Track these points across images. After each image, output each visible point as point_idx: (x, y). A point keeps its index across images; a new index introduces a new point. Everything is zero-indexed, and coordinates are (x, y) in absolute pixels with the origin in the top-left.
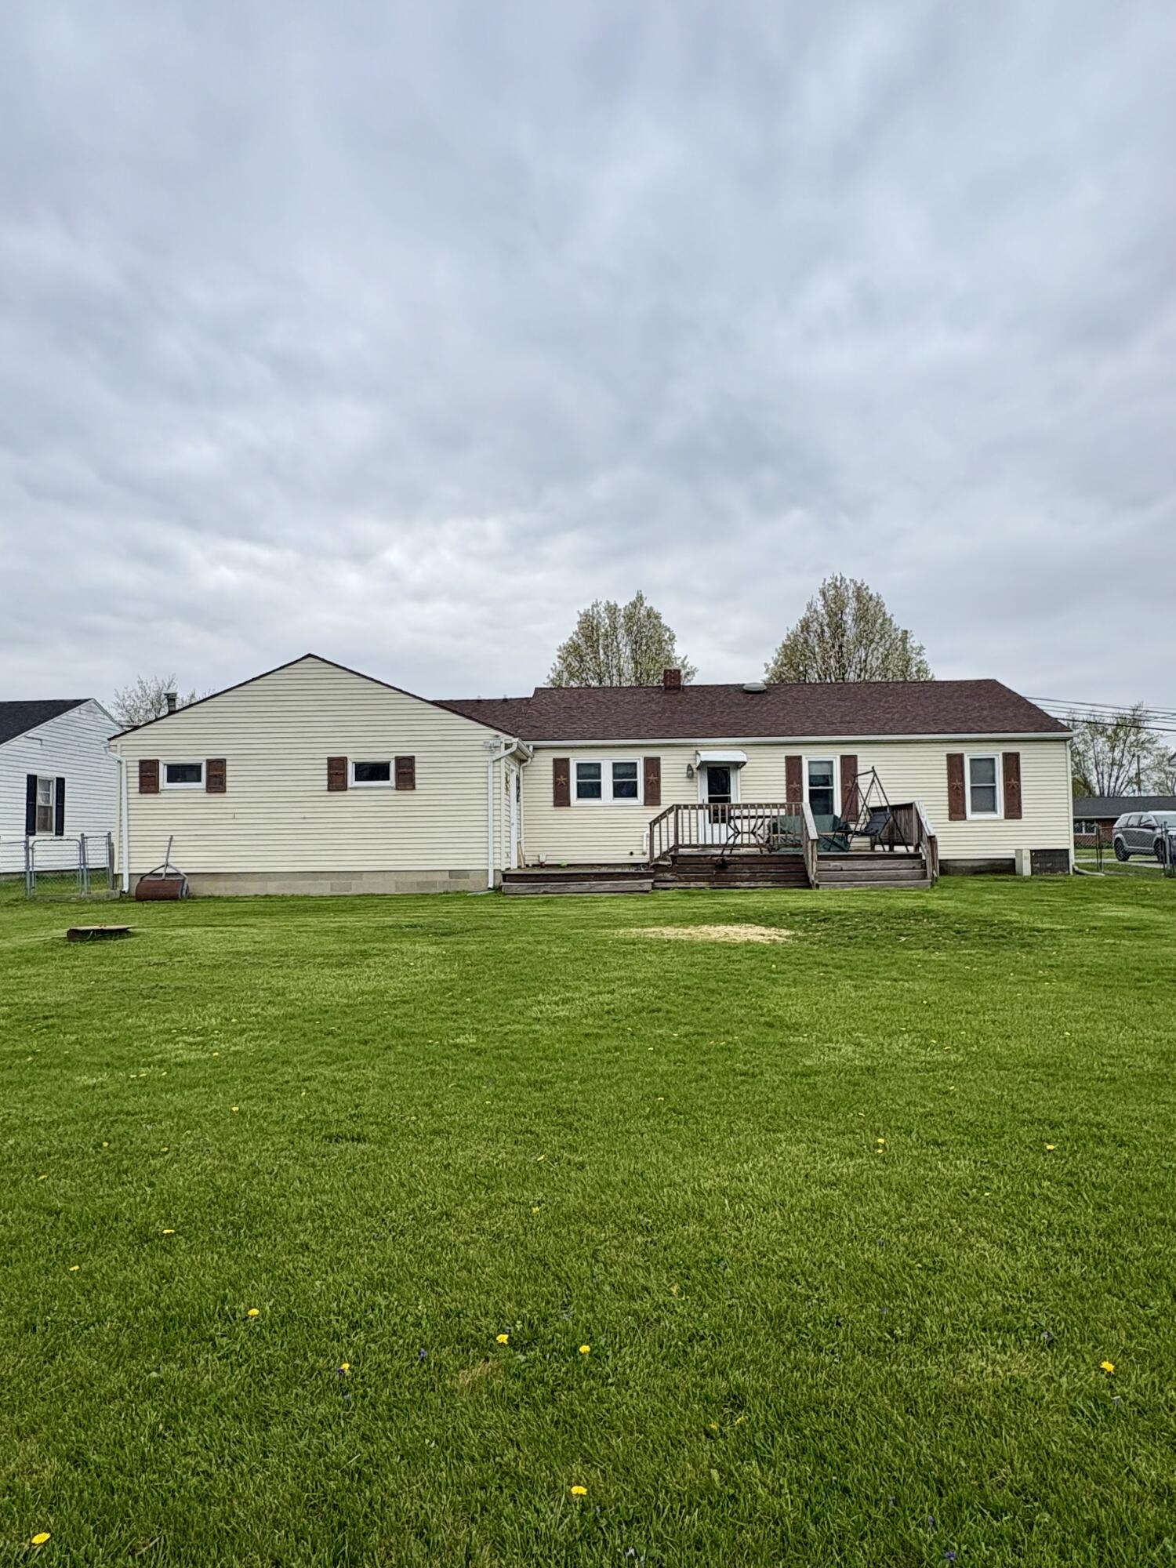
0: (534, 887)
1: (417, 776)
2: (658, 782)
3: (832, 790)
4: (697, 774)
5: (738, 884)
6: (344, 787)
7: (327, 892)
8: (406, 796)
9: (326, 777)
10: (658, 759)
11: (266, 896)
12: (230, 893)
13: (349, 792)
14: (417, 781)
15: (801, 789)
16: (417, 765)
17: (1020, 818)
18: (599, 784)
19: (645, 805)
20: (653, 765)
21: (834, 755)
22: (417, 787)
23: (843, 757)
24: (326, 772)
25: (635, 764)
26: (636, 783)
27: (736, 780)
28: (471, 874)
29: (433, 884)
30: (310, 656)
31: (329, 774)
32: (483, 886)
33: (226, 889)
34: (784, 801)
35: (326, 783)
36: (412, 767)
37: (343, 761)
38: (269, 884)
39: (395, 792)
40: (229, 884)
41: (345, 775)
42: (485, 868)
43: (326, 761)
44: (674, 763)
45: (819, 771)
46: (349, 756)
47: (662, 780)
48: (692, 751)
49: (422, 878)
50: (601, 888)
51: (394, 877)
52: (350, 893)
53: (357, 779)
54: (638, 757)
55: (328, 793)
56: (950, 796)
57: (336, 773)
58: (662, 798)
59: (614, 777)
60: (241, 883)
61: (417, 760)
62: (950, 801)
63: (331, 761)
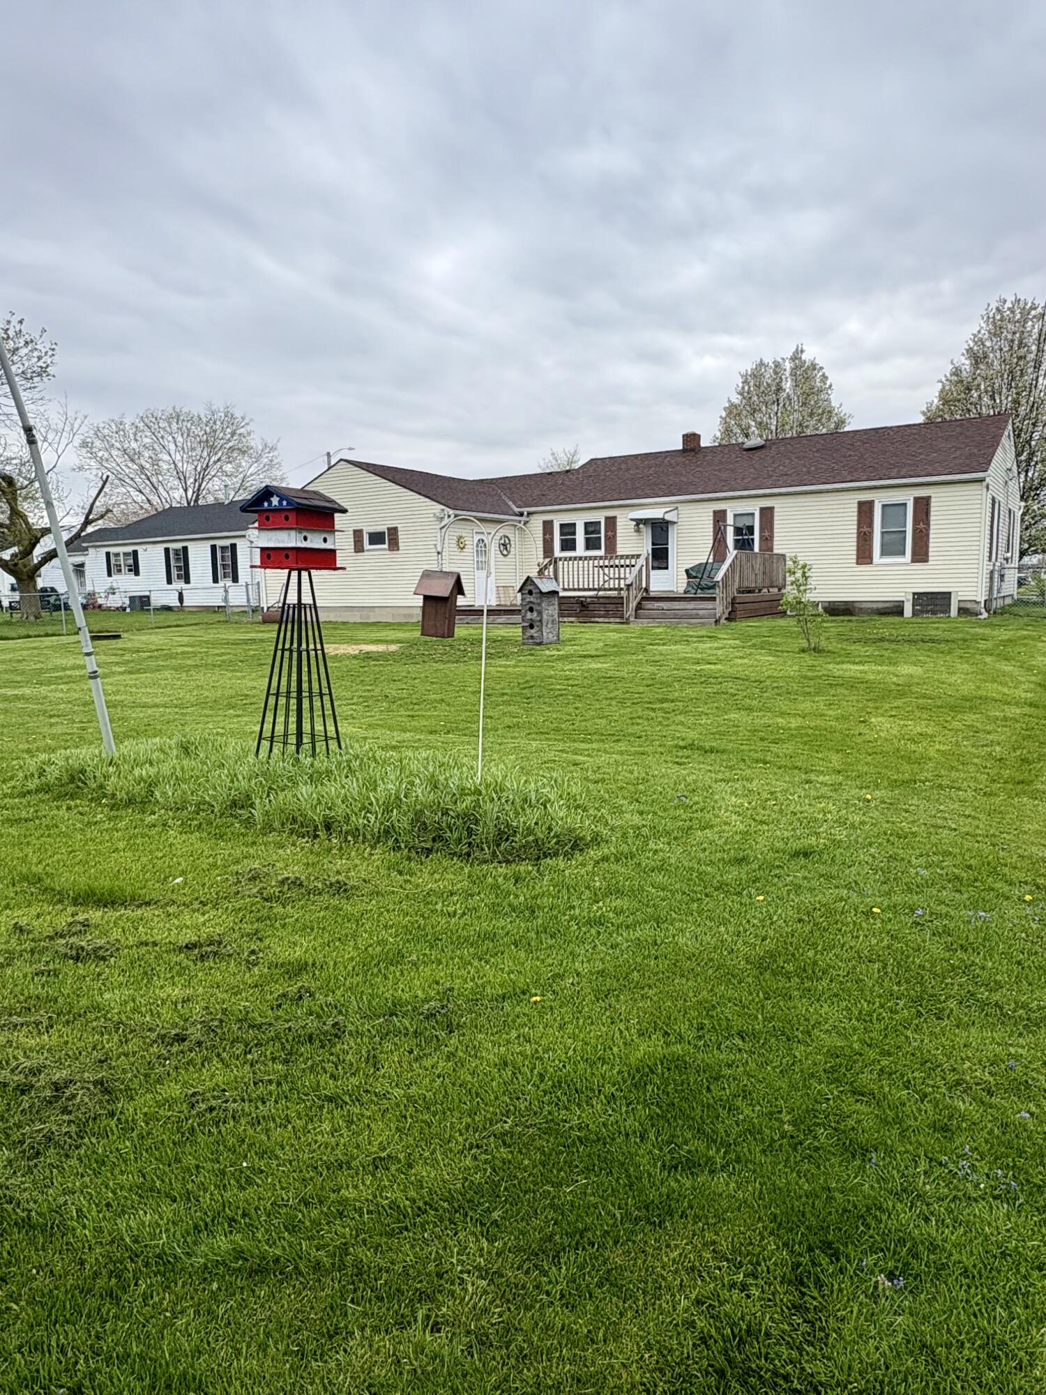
1: (399, 541)
2: (615, 535)
3: (752, 539)
4: (643, 529)
5: (597, 619)
6: (363, 550)
8: (394, 555)
10: (615, 518)
14: (399, 544)
15: (727, 538)
16: (399, 533)
17: (927, 561)
18: (575, 540)
19: (606, 554)
20: (611, 522)
22: (400, 548)
23: (762, 510)
25: (599, 522)
26: (600, 538)
27: (673, 536)
29: (412, 615)
31: (354, 541)
35: (353, 547)
36: (397, 535)
37: (361, 531)
39: (388, 552)
41: (363, 541)
44: (625, 520)
45: (742, 522)
46: (364, 528)
47: (618, 535)
48: (637, 509)
49: (406, 611)
53: (369, 544)
54: (600, 517)
55: (354, 554)
56: (858, 542)
57: (358, 540)
58: (618, 550)
59: (585, 534)
61: (398, 529)
62: (858, 546)
63: (355, 531)
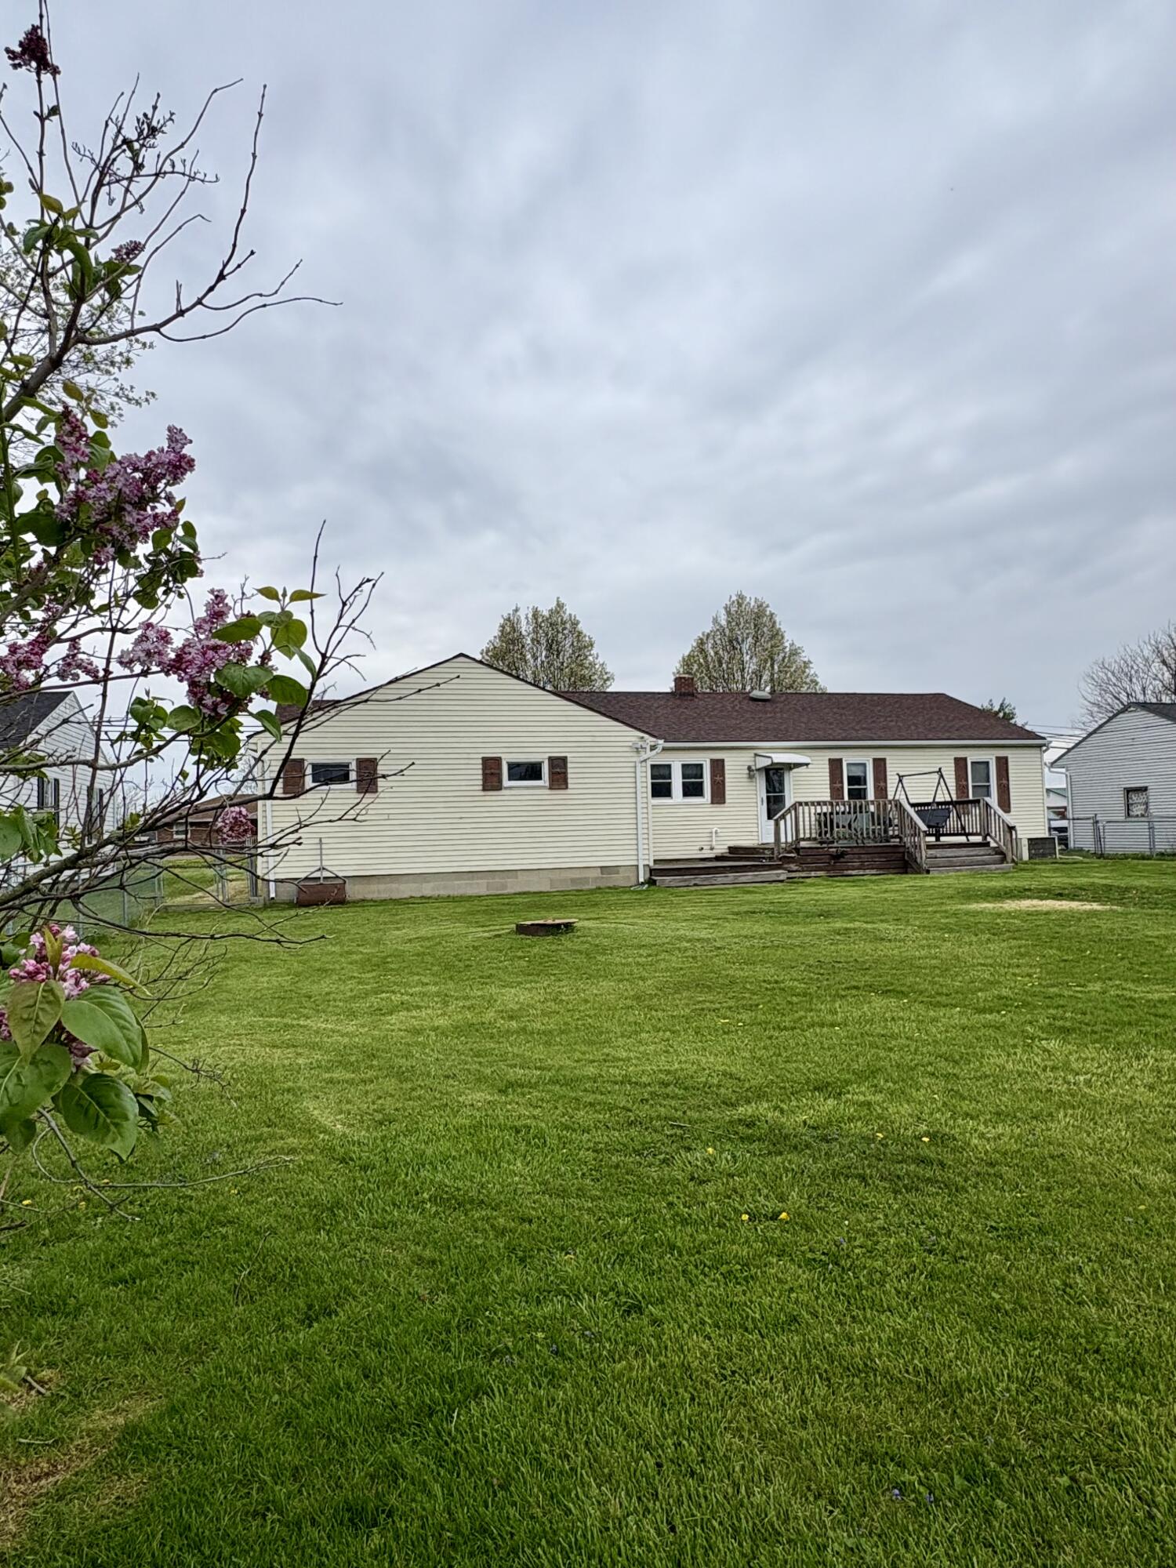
0: (685, 880)
1: (569, 776)
2: (723, 782)
3: (865, 789)
4: (757, 774)
5: (850, 872)
6: (499, 787)
7: (483, 891)
8: (559, 795)
9: (481, 777)
10: (723, 761)
11: (422, 897)
12: (384, 896)
13: (503, 792)
14: (569, 781)
15: (842, 787)
16: (569, 765)
17: (1010, 812)
18: (670, 783)
19: (712, 803)
20: (718, 766)
21: (867, 758)
22: (570, 786)
23: (875, 760)
24: (480, 772)
25: (701, 766)
26: (702, 783)
27: (790, 780)
28: (621, 870)
29: (586, 880)
30: (461, 655)
31: (484, 774)
32: (633, 881)
33: (379, 892)
34: (829, 799)
35: (481, 782)
36: (565, 767)
37: (498, 760)
38: (424, 885)
39: (548, 792)
40: (382, 887)
41: (499, 776)
42: (635, 863)
43: (480, 761)
44: (736, 763)
45: (857, 772)
46: (503, 756)
47: (727, 780)
48: (751, 753)
49: (576, 875)
50: (744, 879)
51: (551, 875)
52: (505, 892)
53: (510, 779)
54: (704, 759)
55: (482, 793)
56: (957, 794)
57: (491, 774)
58: (727, 797)
59: (684, 778)
60: (394, 886)
61: (569, 760)
63: (485, 760)
